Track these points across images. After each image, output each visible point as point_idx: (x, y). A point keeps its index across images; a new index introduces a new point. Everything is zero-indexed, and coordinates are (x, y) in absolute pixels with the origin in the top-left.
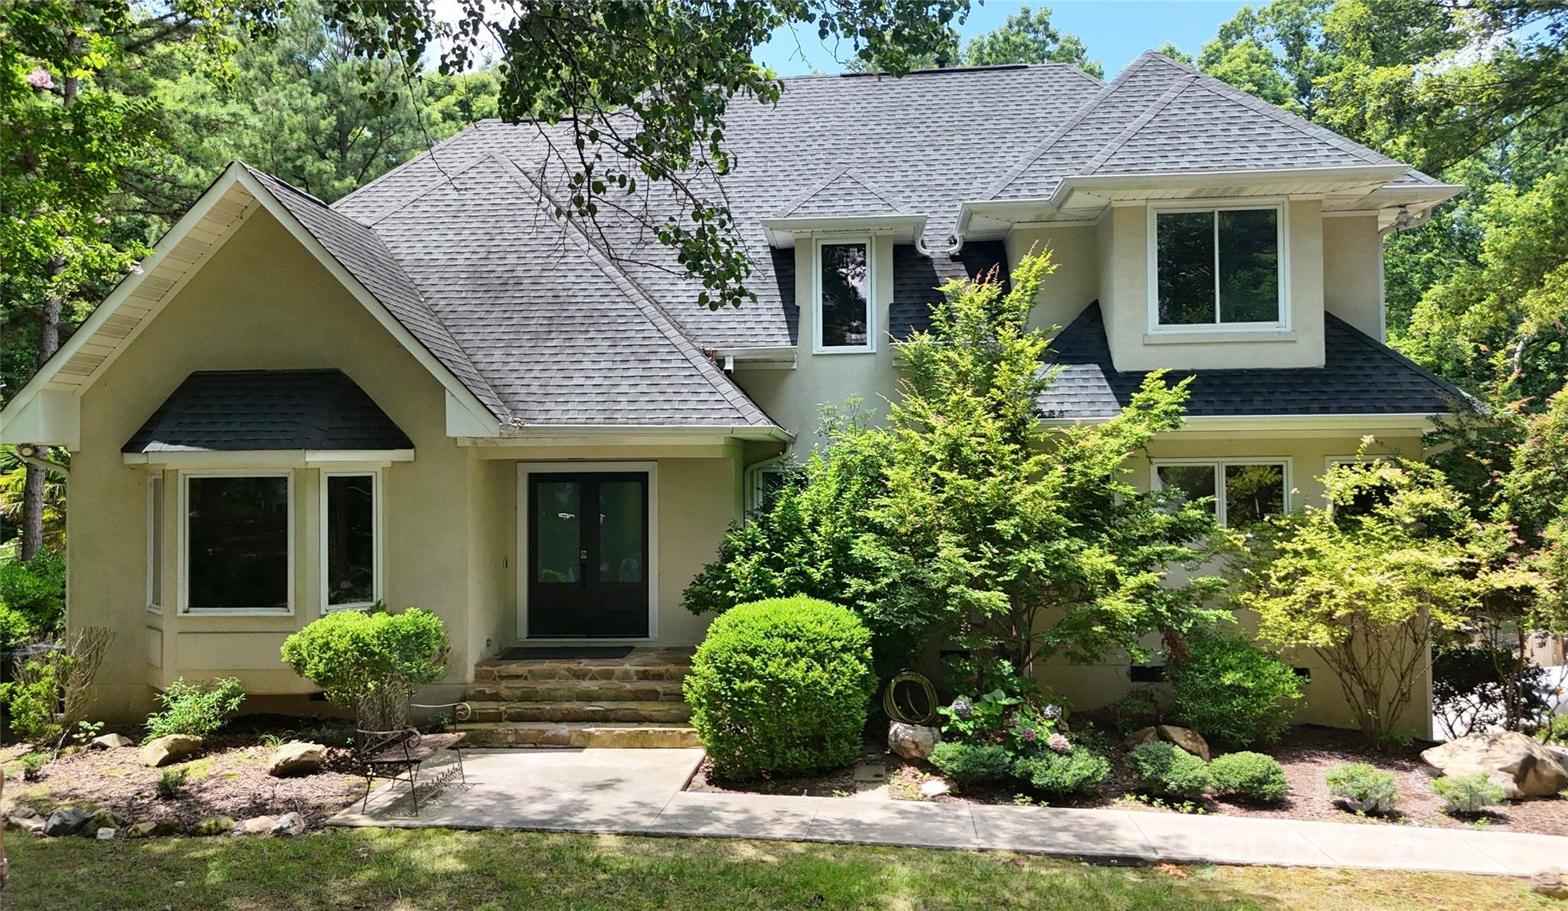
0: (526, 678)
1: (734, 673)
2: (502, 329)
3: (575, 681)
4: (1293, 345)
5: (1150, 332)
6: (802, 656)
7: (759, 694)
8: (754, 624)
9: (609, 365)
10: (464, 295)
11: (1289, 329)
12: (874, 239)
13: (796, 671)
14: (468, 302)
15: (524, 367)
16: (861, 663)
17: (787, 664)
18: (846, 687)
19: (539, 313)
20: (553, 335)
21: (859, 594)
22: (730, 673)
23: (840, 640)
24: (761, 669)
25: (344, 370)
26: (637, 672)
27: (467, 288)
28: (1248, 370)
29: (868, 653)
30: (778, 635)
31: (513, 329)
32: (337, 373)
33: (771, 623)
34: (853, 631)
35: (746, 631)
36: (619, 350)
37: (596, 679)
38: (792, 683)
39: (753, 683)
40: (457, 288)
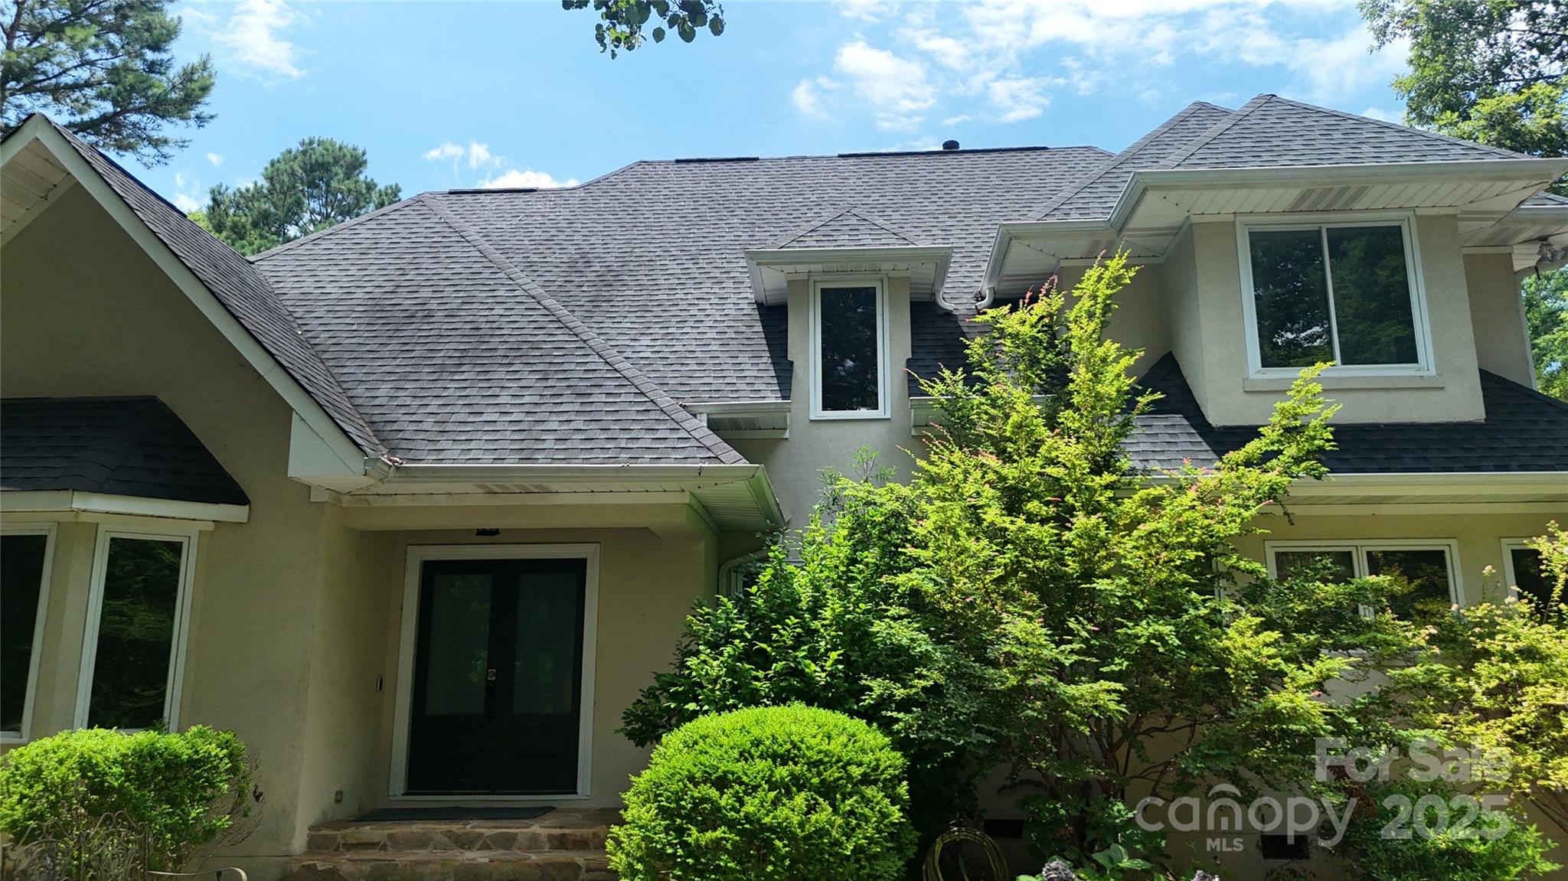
0: (384, 847)
1: (689, 818)
2: (397, 362)
3: (456, 852)
4: (1439, 393)
5: (1252, 377)
6: (800, 790)
7: (727, 851)
8: (724, 740)
9: (536, 399)
10: (355, 327)
11: (1433, 372)
12: (886, 281)
13: (791, 812)
14: (360, 334)
15: (418, 402)
16: (893, 803)
17: (775, 803)
18: (870, 840)
19: (449, 346)
20: (464, 368)
21: (884, 701)
22: (682, 817)
23: (860, 764)
24: (733, 809)
26: (551, 837)
27: (361, 321)
28: (1385, 425)
29: (903, 789)
30: (761, 757)
31: (412, 362)
32: (152, 401)
33: (749, 737)
34: (878, 754)
35: (711, 751)
36: (550, 383)
37: (489, 848)
38: (782, 831)
39: (718, 833)
40: (348, 321)
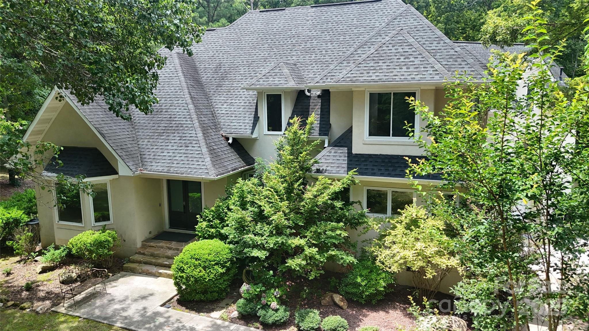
5: (365, 139)
6: (200, 266)
7: (184, 278)
8: (190, 252)
9: (176, 148)
12: (284, 92)
20: (164, 134)
25: (98, 148)
28: (401, 156)
30: (195, 258)
31: (154, 131)
32: (96, 149)
39: (183, 274)
